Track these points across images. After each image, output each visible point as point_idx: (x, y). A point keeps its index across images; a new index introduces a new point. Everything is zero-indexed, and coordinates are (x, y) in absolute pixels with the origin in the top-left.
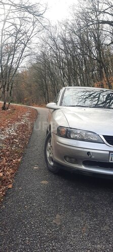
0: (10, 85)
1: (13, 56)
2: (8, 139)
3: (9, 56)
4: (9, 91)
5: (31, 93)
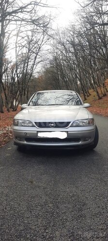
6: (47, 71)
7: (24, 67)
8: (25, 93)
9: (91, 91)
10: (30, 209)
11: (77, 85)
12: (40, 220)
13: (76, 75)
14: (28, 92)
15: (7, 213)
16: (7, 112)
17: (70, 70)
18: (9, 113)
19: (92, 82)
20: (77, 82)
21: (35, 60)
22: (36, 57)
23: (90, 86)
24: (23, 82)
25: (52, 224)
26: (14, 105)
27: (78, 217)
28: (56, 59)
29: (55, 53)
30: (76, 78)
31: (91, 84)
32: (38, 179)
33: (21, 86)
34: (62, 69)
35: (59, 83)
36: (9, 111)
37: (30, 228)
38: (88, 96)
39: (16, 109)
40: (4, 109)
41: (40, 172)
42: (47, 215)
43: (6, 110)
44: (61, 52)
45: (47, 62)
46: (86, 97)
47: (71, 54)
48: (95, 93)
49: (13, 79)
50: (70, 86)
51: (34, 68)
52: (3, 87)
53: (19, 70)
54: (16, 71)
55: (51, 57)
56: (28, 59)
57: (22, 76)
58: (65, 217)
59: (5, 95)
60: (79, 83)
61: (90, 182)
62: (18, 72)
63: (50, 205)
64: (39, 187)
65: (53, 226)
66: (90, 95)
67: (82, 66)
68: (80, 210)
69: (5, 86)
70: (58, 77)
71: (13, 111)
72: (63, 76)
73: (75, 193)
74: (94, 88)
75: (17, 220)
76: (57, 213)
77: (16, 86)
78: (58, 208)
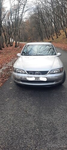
0: (18, 32)
1: (18, 12)
2: (7, 69)
3: (16, 13)
4: (18, 36)
5: (32, 34)
6: (32, 17)
7: (16, 14)
8: (17, 34)
9: (61, 31)
10: (26, 132)
11: (52, 27)
12: (32, 141)
13: (52, 20)
14: (19, 33)
15: (14, 135)
16: (7, 47)
17: (48, 16)
18: (8, 48)
19: (63, 24)
20: (52, 25)
21: (24, 9)
22: (24, 7)
23: (61, 28)
24: (16, 26)
25: (39, 144)
26: (11, 41)
27: (53, 139)
28: (38, 8)
29: (38, 4)
30: (52, 22)
31: (62, 26)
32: (29, 109)
33: (14, 28)
34: (42, 15)
35: (40, 26)
36: (8, 47)
37: (27, 146)
38: (59, 35)
39: (12, 45)
40: (5, 45)
41: (31, 103)
42: (36, 137)
43: (6, 45)
44: (42, 3)
45: (32, 10)
46: (58, 36)
47: (49, 4)
48: (64, 33)
49: (9, 23)
50: (48, 27)
51: (23, 15)
52: (3, 29)
53: (12, 17)
54: (11, 18)
55: (34, 6)
56: (19, 9)
57: (15, 20)
58: (46, 139)
59: (5, 35)
60: (53, 25)
61: (60, 112)
62: (12, 19)
63: (38, 130)
64: (30, 115)
65: (40, 145)
66: (61, 34)
67: (56, 13)
68: (54, 134)
69: (4, 29)
70: (39, 21)
71: (10, 46)
72: (43, 21)
73: (51, 121)
74: (63, 29)
75: (20, 140)
76: (41, 136)
77: (11, 28)
78: (42, 132)
